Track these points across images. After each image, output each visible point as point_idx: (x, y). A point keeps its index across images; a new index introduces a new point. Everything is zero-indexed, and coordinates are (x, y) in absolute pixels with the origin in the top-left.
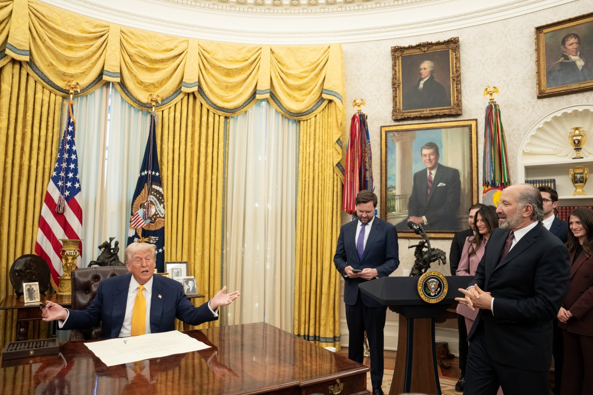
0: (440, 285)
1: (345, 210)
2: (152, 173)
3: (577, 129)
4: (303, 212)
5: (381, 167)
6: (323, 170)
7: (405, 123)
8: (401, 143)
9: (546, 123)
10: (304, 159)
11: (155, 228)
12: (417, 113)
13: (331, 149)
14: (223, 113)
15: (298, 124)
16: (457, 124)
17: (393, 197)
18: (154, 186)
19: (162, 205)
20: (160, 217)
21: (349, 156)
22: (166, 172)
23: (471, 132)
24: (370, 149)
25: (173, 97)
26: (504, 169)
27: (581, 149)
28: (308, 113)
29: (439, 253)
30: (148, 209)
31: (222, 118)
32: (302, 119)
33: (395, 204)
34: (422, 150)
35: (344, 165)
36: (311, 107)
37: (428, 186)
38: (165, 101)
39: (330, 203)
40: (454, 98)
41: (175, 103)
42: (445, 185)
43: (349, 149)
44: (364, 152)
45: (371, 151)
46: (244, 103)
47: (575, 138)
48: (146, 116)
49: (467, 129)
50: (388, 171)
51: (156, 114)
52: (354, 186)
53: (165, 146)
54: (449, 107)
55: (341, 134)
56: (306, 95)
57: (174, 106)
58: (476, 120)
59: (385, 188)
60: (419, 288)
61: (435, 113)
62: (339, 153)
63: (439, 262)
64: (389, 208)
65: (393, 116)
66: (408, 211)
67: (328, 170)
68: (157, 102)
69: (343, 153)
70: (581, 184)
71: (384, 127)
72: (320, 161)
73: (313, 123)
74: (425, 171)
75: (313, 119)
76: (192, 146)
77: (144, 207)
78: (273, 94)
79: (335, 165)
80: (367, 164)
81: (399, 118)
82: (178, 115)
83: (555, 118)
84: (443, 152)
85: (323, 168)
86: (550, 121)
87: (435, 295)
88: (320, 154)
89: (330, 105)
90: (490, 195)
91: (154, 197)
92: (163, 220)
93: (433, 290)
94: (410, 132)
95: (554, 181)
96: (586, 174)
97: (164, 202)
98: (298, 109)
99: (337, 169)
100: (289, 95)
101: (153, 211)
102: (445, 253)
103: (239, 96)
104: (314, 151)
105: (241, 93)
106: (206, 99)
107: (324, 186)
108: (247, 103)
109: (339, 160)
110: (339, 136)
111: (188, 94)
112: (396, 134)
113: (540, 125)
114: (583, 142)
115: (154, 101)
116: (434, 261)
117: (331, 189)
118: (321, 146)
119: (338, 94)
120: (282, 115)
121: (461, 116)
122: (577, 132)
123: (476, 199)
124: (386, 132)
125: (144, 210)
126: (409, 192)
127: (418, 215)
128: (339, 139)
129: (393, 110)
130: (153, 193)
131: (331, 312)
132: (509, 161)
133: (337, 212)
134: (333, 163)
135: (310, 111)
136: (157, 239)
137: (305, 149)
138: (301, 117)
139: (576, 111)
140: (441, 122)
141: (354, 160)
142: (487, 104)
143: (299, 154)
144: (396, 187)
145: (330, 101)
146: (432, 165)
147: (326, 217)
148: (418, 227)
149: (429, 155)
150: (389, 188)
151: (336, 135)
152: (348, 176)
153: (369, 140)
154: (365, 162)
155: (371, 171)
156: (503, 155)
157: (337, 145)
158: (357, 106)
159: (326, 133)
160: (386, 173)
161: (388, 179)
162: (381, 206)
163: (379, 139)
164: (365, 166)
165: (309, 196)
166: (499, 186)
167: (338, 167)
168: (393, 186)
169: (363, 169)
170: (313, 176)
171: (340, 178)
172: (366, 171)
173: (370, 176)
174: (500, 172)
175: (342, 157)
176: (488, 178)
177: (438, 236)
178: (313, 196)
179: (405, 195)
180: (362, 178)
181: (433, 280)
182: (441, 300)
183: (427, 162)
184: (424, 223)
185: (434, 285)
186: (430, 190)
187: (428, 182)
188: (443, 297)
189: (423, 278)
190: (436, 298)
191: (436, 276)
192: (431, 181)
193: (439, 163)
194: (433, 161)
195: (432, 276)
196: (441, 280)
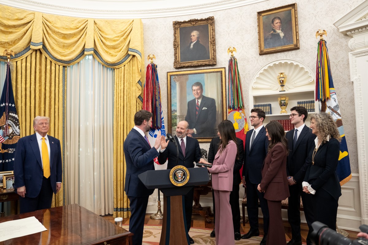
0: (184, 174)
2: (9, 105)
3: (282, 74)
4: (117, 128)
5: (168, 98)
6: (130, 101)
7: (182, 70)
8: (179, 83)
9: (265, 70)
10: (118, 94)
11: (13, 142)
12: (189, 64)
13: (135, 87)
14: (62, 63)
15: (114, 71)
16: (214, 71)
17: (176, 117)
18: (10, 114)
19: (18, 127)
20: (16, 135)
21: (146, 91)
22: (20, 104)
23: (222, 75)
25: (24, 52)
26: (240, 99)
27: (284, 85)
28: (119, 64)
30: (6, 130)
31: (61, 67)
32: (115, 67)
33: (176, 121)
34: (192, 87)
35: (143, 97)
36: (121, 60)
37: (196, 109)
38: (18, 55)
40: (211, 54)
41: (26, 56)
42: (206, 108)
43: (146, 87)
44: (155, 89)
45: (160, 88)
46: (77, 57)
47: (281, 79)
48: (4, 65)
49: (219, 74)
50: (172, 100)
51: (11, 64)
53: (19, 86)
54: (209, 60)
56: (118, 52)
57: (25, 59)
58: (225, 68)
59: (170, 111)
60: (171, 177)
61: (200, 63)
62: (139, 89)
64: (173, 124)
65: (174, 65)
67: (133, 101)
68: (11, 55)
69: (142, 90)
70: (284, 107)
71: (169, 72)
72: (128, 95)
73: (123, 70)
74: (195, 100)
75: (123, 68)
76: (40, 86)
77: (3, 129)
78: (97, 51)
79: (137, 98)
81: (178, 66)
82: (28, 65)
83: (270, 67)
84: (205, 88)
86: (267, 69)
87: (181, 181)
88: (128, 91)
89: (134, 59)
90: (232, 115)
91: (11, 121)
92: (19, 137)
93: (180, 178)
94: (185, 76)
95: (270, 105)
96: (287, 101)
97: (19, 124)
98: (113, 61)
99: (139, 100)
100: (107, 52)
101: (11, 131)
103: (72, 52)
104: (124, 89)
105: (74, 51)
106: (49, 54)
107: (131, 111)
108: (78, 57)
109: (140, 94)
110: (140, 78)
111: (36, 51)
112: (176, 77)
113: (261, 71)
114: (285, 81)
115: (9, 55)
118: (128, 85)
119: (138, 51)
120: (103, 65)
121: (216, 66)
122: (282, 76)
123: (226, 117)
124: (171, 76)
125: (4, 130)
126: (185, 113)
127: (191, 128)
128: (139, 80)
129: (175, 61)
130: (10, 118)
132: (243, 93)
134: (136, 96)
135: (121, 63)
136: (14, 150)
137: (118, 87)
138: (115, 66)
139: (280, 63)
140: (204, 69)
141: (149, 94)
142: (230, 58)
143: (114, 91)
144: (177, 111)
145: (134, 56)
146: (199, 96)
149: (197, 90)
150: (172, 111)
151: (137, 78)
152: (145, 104)
153: (158, 81)
154: (156, 95)
155: (160, 101)
156: (239, 90)
157: (138, 84)
158: (150, 59)
159: (131, 77)
160: (171, 102)
161: (172, 105)
162: (168, 123)
163: (166, 80)
164: (155, 98)
165: (121, 117)
166: (237, 109)
167: (139, 98)
168: (175, 110)
169: (154, 100)
170: (124, 105)
171: (141, 105)
172: (156, 101)
173: (159, 104)
174: (237, 100)
175: (142, 92)
176: (230, 104)
177: (203, 141)
178: (123, 117)
179: (182, 115)
180: (154, 106)
181: (179, 171)
182: (185, 184)
183: (195, 95)
184: (194, 133)
185: (181, 174)
186: (198, 112)
187: (197, 107)
188: (186, 182)
189: (173, 171)
190: (182, 183)
191: (181, 169)
192: (199, 106)
193: (203, 95)
194: (199, 94)
195: (179, 168)
196: (185, 171)
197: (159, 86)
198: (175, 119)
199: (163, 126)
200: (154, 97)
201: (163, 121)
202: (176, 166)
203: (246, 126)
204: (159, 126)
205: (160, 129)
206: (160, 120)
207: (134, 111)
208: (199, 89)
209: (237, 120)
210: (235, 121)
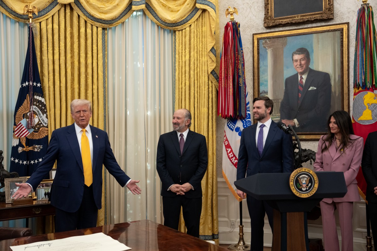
0: (311, 181)
1: (220, 115)
2: (33, 84)
5: (254, 73)
6: (199, 78)
7: (277, 29)
8: (272, 50)
10: (180, 68)
11: (39, 136)
12: (288, 20)
13: (206, 58)
14: (101, 24)
15: (174, 34)
16: (329, 29)
18: (35, 97)
19: (45, 115)
20: (43, 126)
21: (223, 64)
22: (47, 83)
23: (342, 36)
24: (243, 57)
25: (50, 8)
28: (182, 23)
29: (311, 154)
30: (31, 119)
31: (100, 29)
32: (177, 29)
34: (293, 55)
35: (218, 72)
36: (186, 17)
38: (43, 12)
39: (206, 109)
41: (52, 14)
42: (315, 88)
43: (223, 57)
44: (237, 60)
45: (243, 58)
46: (121, 14)
48: (23, 27)
49: (338, 33)
50: (261, 77)
51: (34, 26)
52: (228, 92)
53: (45, 58)
54: (321, 12)
55: (214, 42)
56: (180, 5)
57: (51, 18)
58: (348, 24)
59: (258, 93)
60: (291, 183)
61: (306, 18)
62: (213, 61)
63: (311, 162)
65: (265, 23)
66: (280, 114)
67: (203, 78)
68: (33, 13)
69: (217, 61)
71: (256, 34)
72: (195, 70)
73: (188, 33)
74: (296, 75)
75: (188, 29)
76: (72, 57)
77: (27, 117)
78: (149, 5)
79: (209, 73)
80: (240, 71)
81: (271, 25)
82: (56, 26)
84: (314, 57)
85: (199, 76)
87: (306, 190)
88: (196, 63)
89: (203, 15)
90: (361, 97)
91: (37, 108)
92: (46, 129)
93: (304, 185)
94: (281, 39)
97: (47, 112)
98: (174, 19)
99: (211, 77)
100: (164, 6)
101: (36, 120)
103: (115, 7)
104: (190, 60)
105: (118, 5)
106: (83, 10)
107: (200, 93)
108: (123, 14)
109: (213, 67)
110: (213, 44)
111: (65, 6)
112: (268, 41)
115: (30, 12)
116: (306, 161)
117: (206, 96)
118: (196, 55)
119: (211, 3)
120: (158, 26)
121: (333, 20)
123: (347, 101)
124: (258, 40)
125: (28, 120)
127: (290, 118)
128: (213, 48)
129: (265, 17)
130: (35, 103)
131: (210, 211)
133: (212, 117)
134: (208, 71)
135: (185, 21)
136: (41, 148)
137: (180, 58)
138: (176, 27)
140: (312, 28)
141: (228, 67)
142: (360, 7)
143: (175, 64)
144: (268, 92)
145: (204, 11)
146: (303, 70)
147: (203, 122)
149: (300, 60)
150: (261, 93)
151: (210, 44)
152: (222, 82)
153: (242, 47)
154: (238, 69)
155: (244, 77)
157: (211, 53)
158: (230, 14)
159: (200, 42)
160: (258, 79)
161: (260, 84)
163: (251, 46)
164: (238, 73)
165: (185, 102)
166: (371, 87)
167: (212, 74)
168: (265, 91)
169: (237, 76)
170: (189, 84)
171: (215, 85)
172: (239, 78)
173: (243, 82)
174: (371, 74)
175: (216, 65)
176: (358, 80)
177: (309, 137)
178: (190, 102)
179: (277, 99)
180: (236, 85)
181: (304, 176)
182: (312, 195)
183: (298, 67)
184: (295, 126)
185: (305, 180)
186: (301, 94)
187: (299, 86)
188: (313, 191)
189: (294, 175)
190: (307, 193)
191: (307, 172)
192: (302, 85)
193: (310, 68)
194: (304, 66)
195: (303, 172)
196: (312, 176)
197: (243, 55)
199: (249, 114)
200: (236, 72)
201: (249, 107)
205: (243, 119)
206: (245, 106)
207: (205, 93)
208: (304, 58)
209: (369, 105)
210: (366, 106)
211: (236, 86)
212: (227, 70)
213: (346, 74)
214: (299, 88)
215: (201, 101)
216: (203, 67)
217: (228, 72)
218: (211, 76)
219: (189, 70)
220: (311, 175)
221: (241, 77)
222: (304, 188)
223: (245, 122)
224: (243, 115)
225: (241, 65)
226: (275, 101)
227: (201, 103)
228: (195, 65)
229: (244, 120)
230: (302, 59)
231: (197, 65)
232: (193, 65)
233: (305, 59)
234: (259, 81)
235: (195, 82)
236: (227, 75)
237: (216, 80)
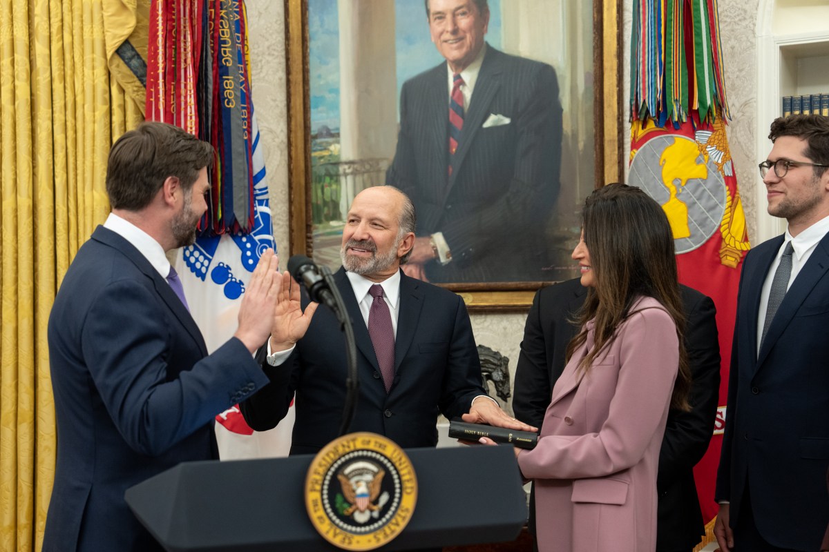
0: (387, 484)
5: (288, 59)
6: (69, 72)
17: (333, 169)
21: (160, 18)
26: (701, 62)
29: (488, 361)
33: (338, 193)
35: (144, 51)
37: (449, 126)
42: (507, 121)
44: (213, 3)
59: (303, 136)
60: (312, 496)
62: (124, 6)
64: (317, 205)
67: (88, 71)
69: (137, 8)
72: (55, 38)
74: (441, 71)
79: (109, 54)
80: (227, 49)
85: (68, 63)
87: (372, 521)
90: (654, 155)
93: (363, 503)
99: (120, 70)
102: (506, 361)
109: (126, 32)
123: (616, 169)
126: (387, 148)
127: (420, 230)
132: (723, 29)
134: (104, 45)
141: (178, 32)
144: (342, 132)
146: (464, 50)
148: (319, 278)
149: (454, 15)
150: (316, 137)
152: (156, 92)
154: (219, 43)
155: (245, 75)
156: (698, 10)
160: (306, 81)
162: (291, 202)
164: (218, 58)
165: (16, 168)
166: (684, 120)
167: (123, 59)
168: (330, 127)
169: (213, 69)
170: (32, 95)
171: (134, 100)
172: (221, 76)
173: (239, 94)
174: (687, 71)
175: (138, 22)
176: (644, 95)
177: (487, 301)
178: (34, 167)
179: (372, 159)
180: (210, 102)
181: (361, 465)
182: (391, 537)
183: (446, 41)
184: (438, 258)
185: (367, 483)
186: (457, 140)
187: (451, 111)
188: (398, 524)
189: (324, 462)
190: (375, 530)
191: (372, 451)
192: (462, 109)
193: (488, 45)
194: (468, 36)
195: (358, 451)
196: (393, 465)
198: (331, 177)
199: (266, 217)
200: (210, 52)
201: (265, 190)
202: (344, 433)
203: (731, 217)
204: (241, 217)
205: (244, 235)
206: (247, 184)
207: (94, 132)
208: (468, 6)
209: (680, 185)
210: (668, 189)
211: (210, 108)
212: (174, 43)
213: (612, 70)
214: (451, 118)
215: (80, 163)
216: (85, 29)
217: (180, 53)
218: (118, 66)
219: (26, 38)
220: (390, 461)
221: (230, 71)
222: (362, 512)
223: (249, 245)
224: (239, 219)
225: (230, 28)
226: (367, 167)
227: (79, 171)
228: (52, 21)
229: (244, 240)
230: (460, 11)
231: (62, 20)
232: (46, 19)
233: (469, 10)
234: (308, 90)
235: (54, 87)
236: (174, 63)
237: (138, 83)
